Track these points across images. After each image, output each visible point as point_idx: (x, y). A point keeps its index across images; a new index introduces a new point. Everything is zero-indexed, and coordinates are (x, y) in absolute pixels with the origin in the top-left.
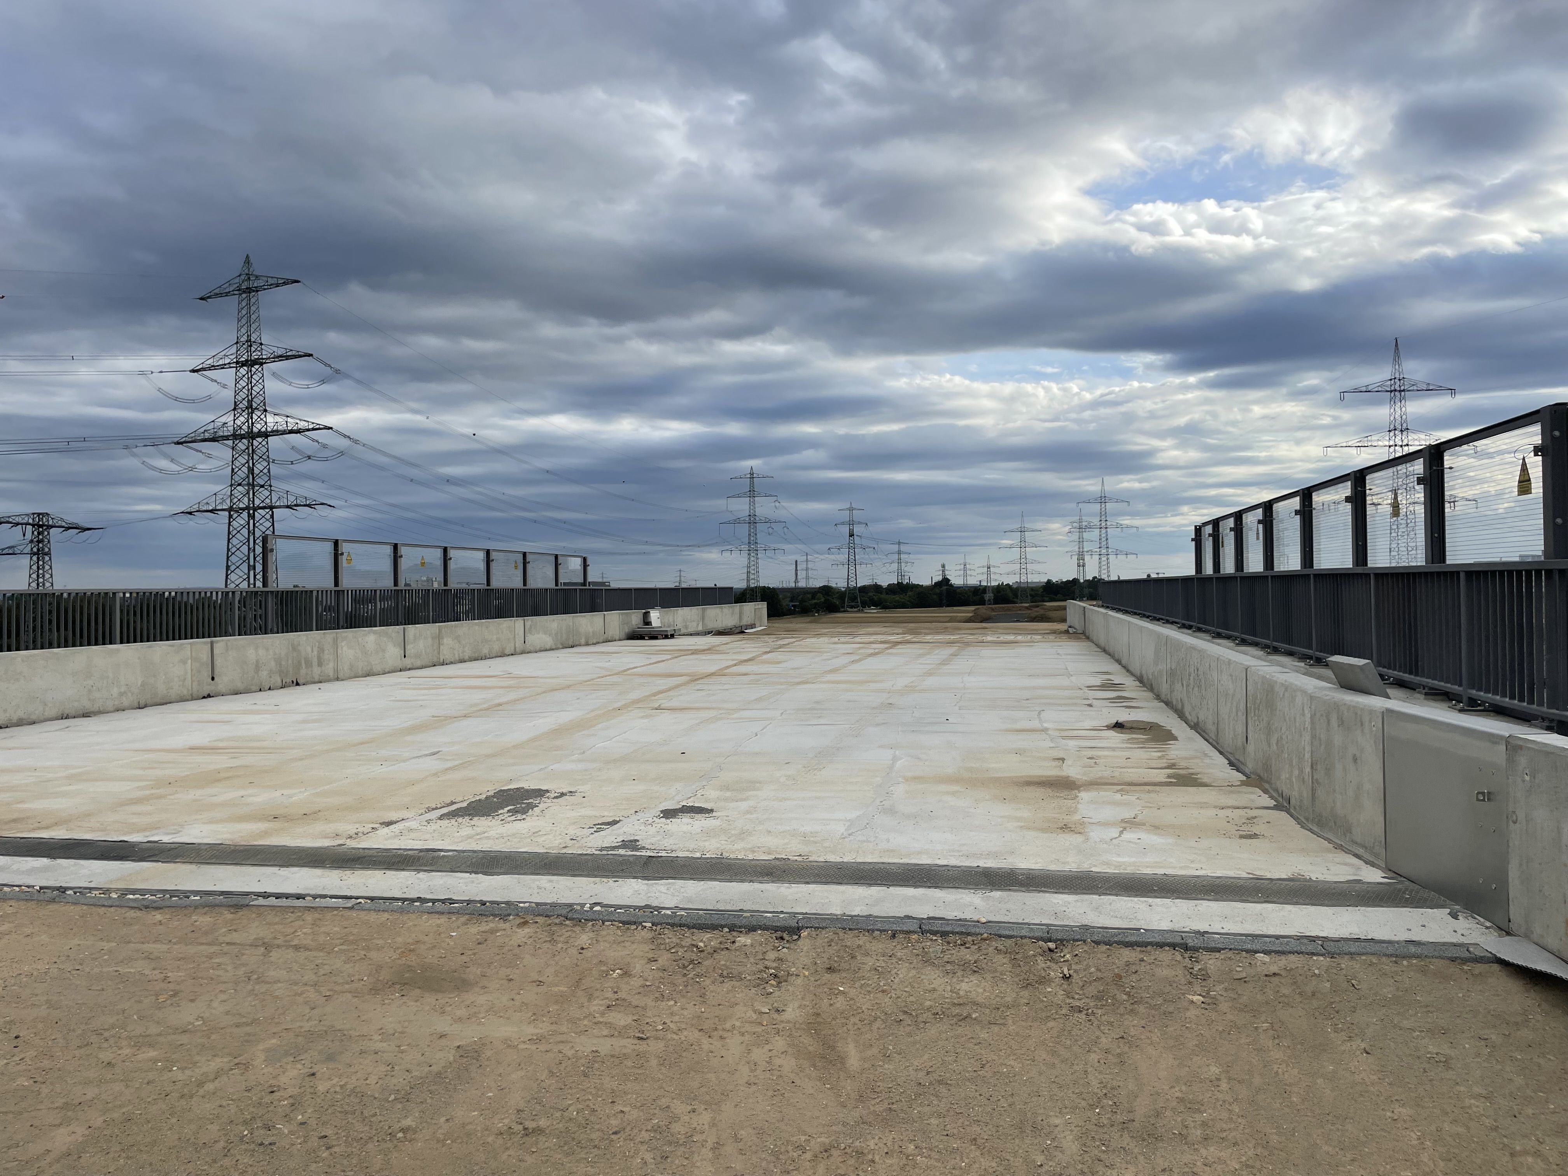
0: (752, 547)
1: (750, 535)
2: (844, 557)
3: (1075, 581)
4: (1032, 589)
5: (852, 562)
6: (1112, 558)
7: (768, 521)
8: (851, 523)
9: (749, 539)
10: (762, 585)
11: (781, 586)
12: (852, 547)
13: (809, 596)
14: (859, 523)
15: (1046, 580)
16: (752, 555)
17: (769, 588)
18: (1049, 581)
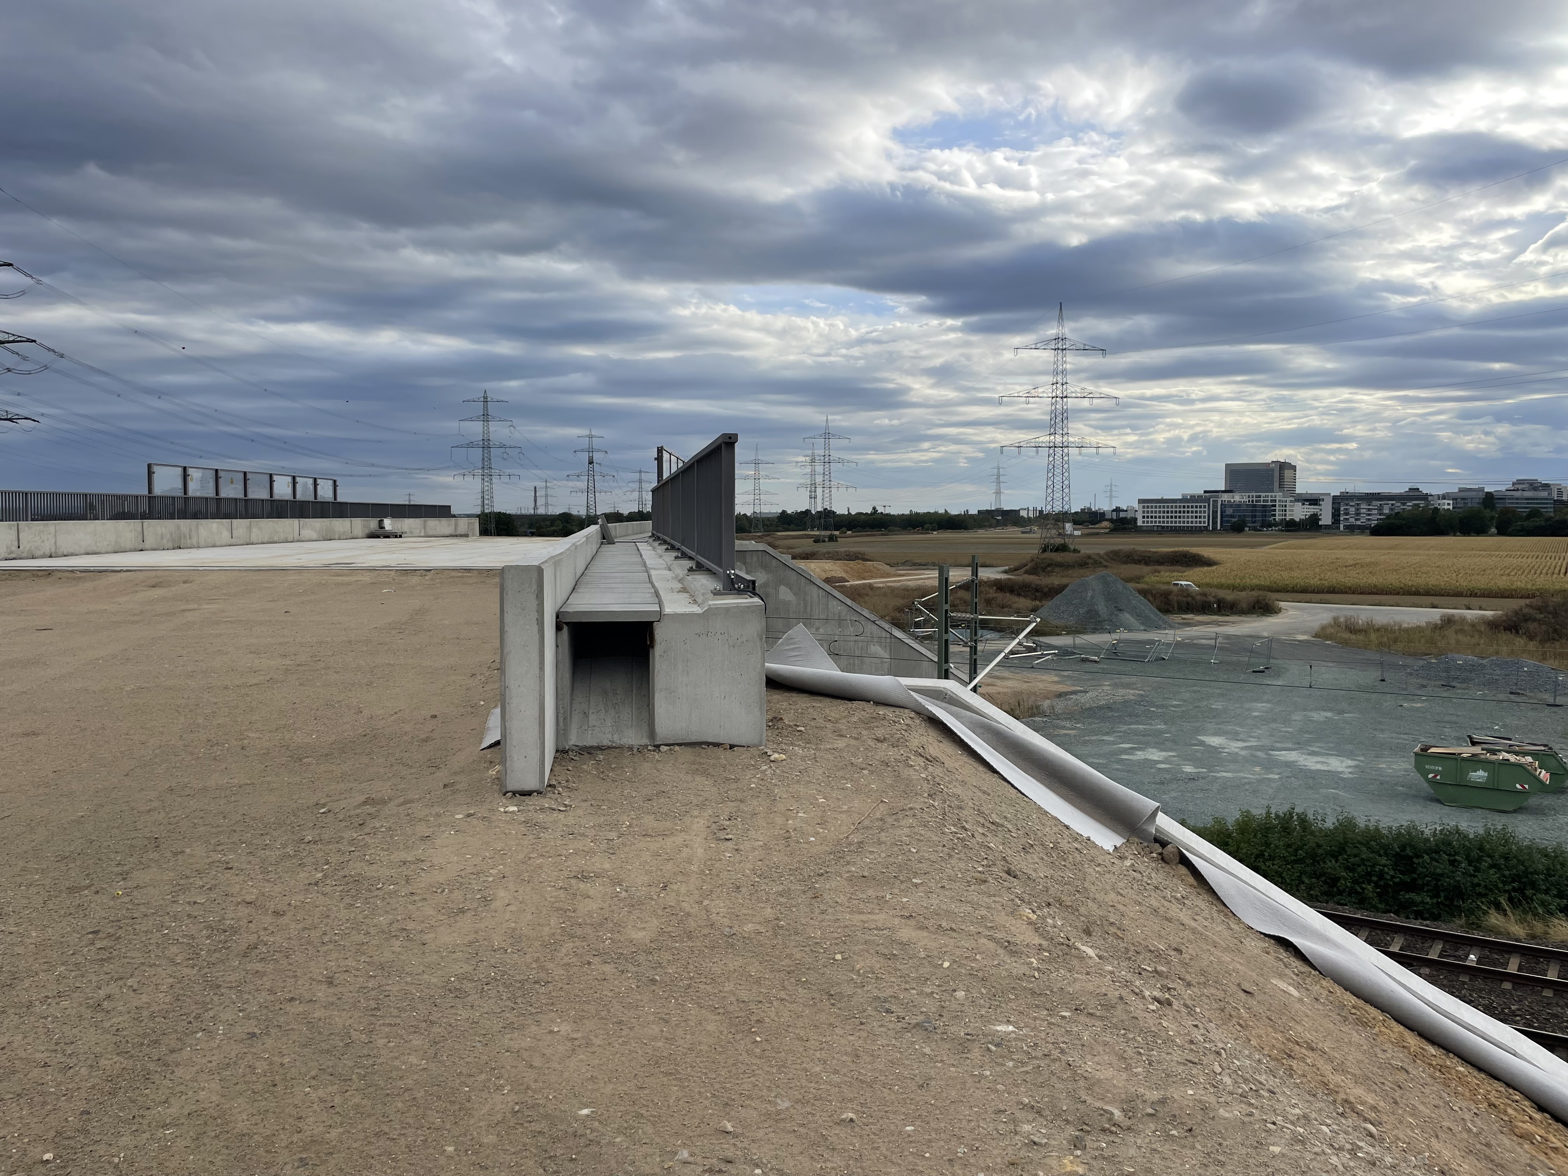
0: (487, 470)
1: (483, 459)
2: (583, 485)
3: (807, 512)
4: (768, 519)
5: (592, 490)
6: (834, 490)
7: (502, 446)
8: (591, 450)
9: (483, 464)
10: (496, 510)
11: (519, 513)
12: (591, 474)
13: (548, 523)
14: (599, 451)
15: (780, 511)
16: (486, 479)
17: (505, 514)
18: (784, 512)
